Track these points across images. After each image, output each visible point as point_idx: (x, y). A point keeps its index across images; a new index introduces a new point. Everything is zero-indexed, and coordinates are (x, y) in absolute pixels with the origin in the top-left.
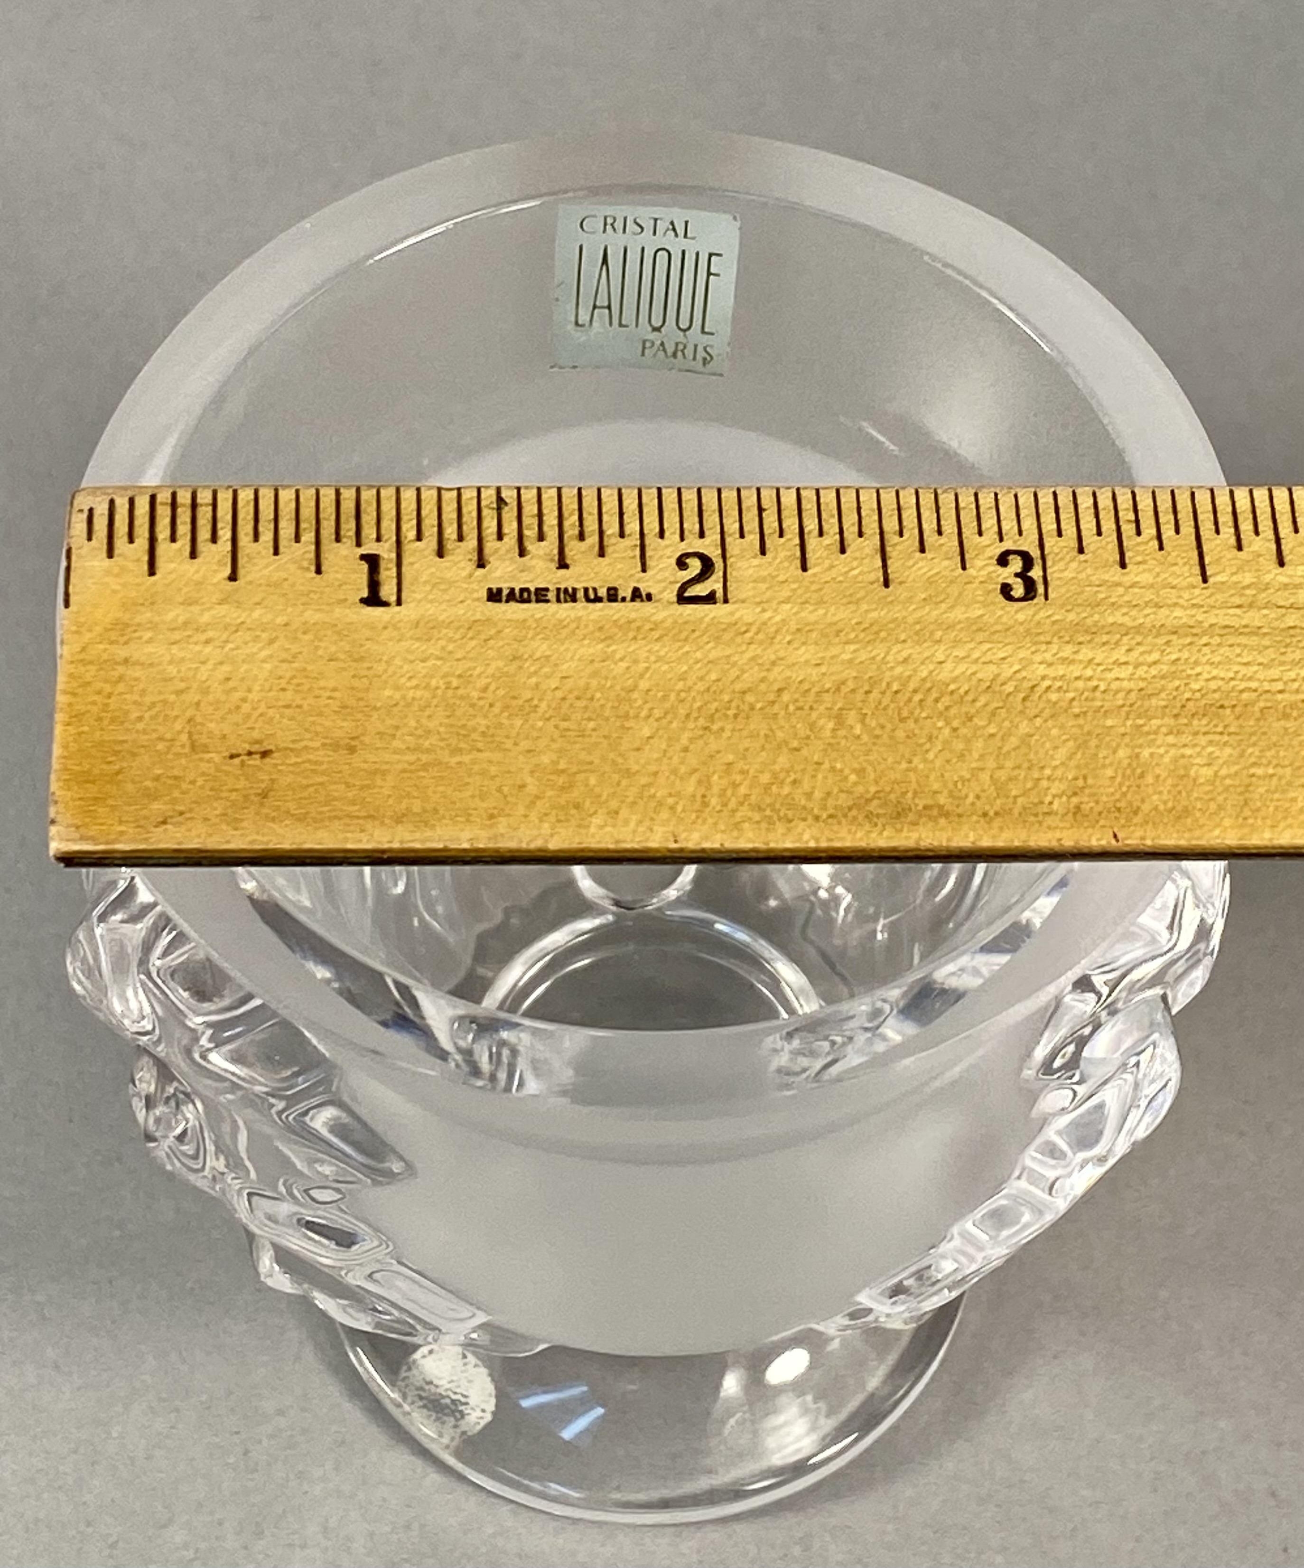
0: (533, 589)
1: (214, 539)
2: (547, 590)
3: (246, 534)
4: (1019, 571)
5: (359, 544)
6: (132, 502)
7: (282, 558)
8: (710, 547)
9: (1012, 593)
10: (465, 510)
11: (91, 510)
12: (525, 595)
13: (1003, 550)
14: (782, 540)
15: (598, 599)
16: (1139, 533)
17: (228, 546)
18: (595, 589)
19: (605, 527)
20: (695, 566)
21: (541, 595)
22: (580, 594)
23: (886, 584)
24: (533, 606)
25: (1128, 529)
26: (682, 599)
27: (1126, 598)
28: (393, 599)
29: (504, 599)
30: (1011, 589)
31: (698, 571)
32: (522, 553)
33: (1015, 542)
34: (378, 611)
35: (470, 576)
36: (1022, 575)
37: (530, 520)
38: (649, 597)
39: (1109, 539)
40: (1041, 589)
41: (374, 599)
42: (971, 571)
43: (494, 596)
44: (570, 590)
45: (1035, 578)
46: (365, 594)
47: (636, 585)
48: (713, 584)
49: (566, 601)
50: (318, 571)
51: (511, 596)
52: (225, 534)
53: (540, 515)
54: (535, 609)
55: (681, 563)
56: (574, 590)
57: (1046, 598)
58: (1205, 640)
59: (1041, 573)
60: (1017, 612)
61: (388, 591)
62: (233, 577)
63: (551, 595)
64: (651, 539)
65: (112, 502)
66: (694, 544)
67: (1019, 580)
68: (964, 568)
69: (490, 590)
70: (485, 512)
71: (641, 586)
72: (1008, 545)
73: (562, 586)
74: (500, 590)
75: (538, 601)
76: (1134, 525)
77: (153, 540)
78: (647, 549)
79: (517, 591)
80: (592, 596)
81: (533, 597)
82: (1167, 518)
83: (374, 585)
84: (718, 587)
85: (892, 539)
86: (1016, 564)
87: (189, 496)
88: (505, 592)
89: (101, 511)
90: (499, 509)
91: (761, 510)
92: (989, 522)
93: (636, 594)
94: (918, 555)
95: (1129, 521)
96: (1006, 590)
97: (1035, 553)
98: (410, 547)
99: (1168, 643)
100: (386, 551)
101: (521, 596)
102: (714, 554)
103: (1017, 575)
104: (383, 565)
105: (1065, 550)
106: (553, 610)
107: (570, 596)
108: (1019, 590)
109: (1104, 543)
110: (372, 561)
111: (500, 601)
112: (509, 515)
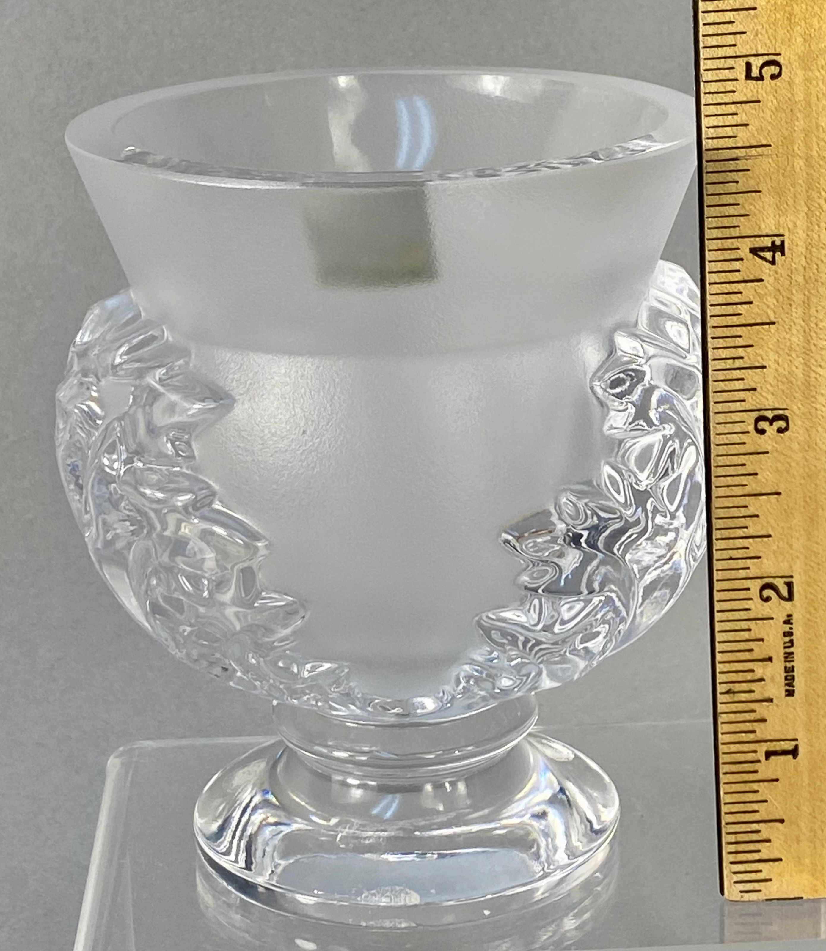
0: (785, 674)
1: (758, 832)
2: (786, 667)
3: (754, 816)
4: (768, 423)
5: (759, 761)
6: (735, 873)
7: (769, 797)
8: (755, 586)
9: (783, 427)
10: (735, 710)
11: (741, 892)
12: (789, 678)
13: (754, 431)
14: (751, 548)
15: (791, 642)
16: (742, 358)
17: (761, 825)
18: (785, 643)
19: (744, 639)
20: (767, 593)
21: (789, 671)
22: (788, 650)
23: (779, 494)
24: (795, 674)
25: (738, 363)
26: (790, 598)
27: (786, 366)
28: (794, 743)
29: (791, 688)
30: (781, 428)
31: (772, 592)
32: (761, 680)
33: (749, 425)
34: (801, 750)
35: (777, 706)
36: (771, 422)
37: (740, 677)
38: (790, 616)
39: (746, 374)
40: (781, 412)
41: (794, 752)
42: (769, 449)
43: (790, 693)
44: (786, 655)
45: (772, 415)
46: (790, 757)
47: (782, 623)
48: (780, 583)
49: (793, 657)
50: (777, 780)
51: (790, 685)
52: (755, 827)
53: (736, 672)
54: (798, 673)
55: (767, 599)
56: (785, 653)
57: (786, 409)
58: (813, 325)
59: (770, 412)
60: (795, 425)
61: (789, 746)
62: (782, 821)
63: (789, 665)
64: (752, 615)
65: (736, 882)
66: (755, 592)
67: (774, 423)
68: (767, 453)
69: (786, 696)
70: (736, 699)
71: (782, 620)
72: (751, 428)
73: (783, 659)
74: (787, 691)
75: (793, 671)
76: (736, 360)
77: (759, 861)
78: (757, 617)
79: (787, 682)
80: (789, 645)
81: (791, 674)
82: (730, 342)
83: (785, 753)
84: (782, 581)
85: (747, 490)
86: (763, 425)
87: (730, 846)
88: (787, 688)
89: (741, 887)
90: (734, 693)
91: (731, 559)
92: (735, 438)
93: (787, 622)
94: (759, 477)
95: (733, 363)
96: (780, 431)
97: (755, 415)
98: (759, 735)
99: (815, 345)
100: (763, 748)
101: (790, 680)
102: (760, 583)
103: (771, 424)
104: (771, 749)
105: (754, 398)
106: (799, 664)
107: (789, 656)
108: (782, 424)
109: (748, 377)
110: (769, 754)
111: (793, 691)
112: (737, 687)
